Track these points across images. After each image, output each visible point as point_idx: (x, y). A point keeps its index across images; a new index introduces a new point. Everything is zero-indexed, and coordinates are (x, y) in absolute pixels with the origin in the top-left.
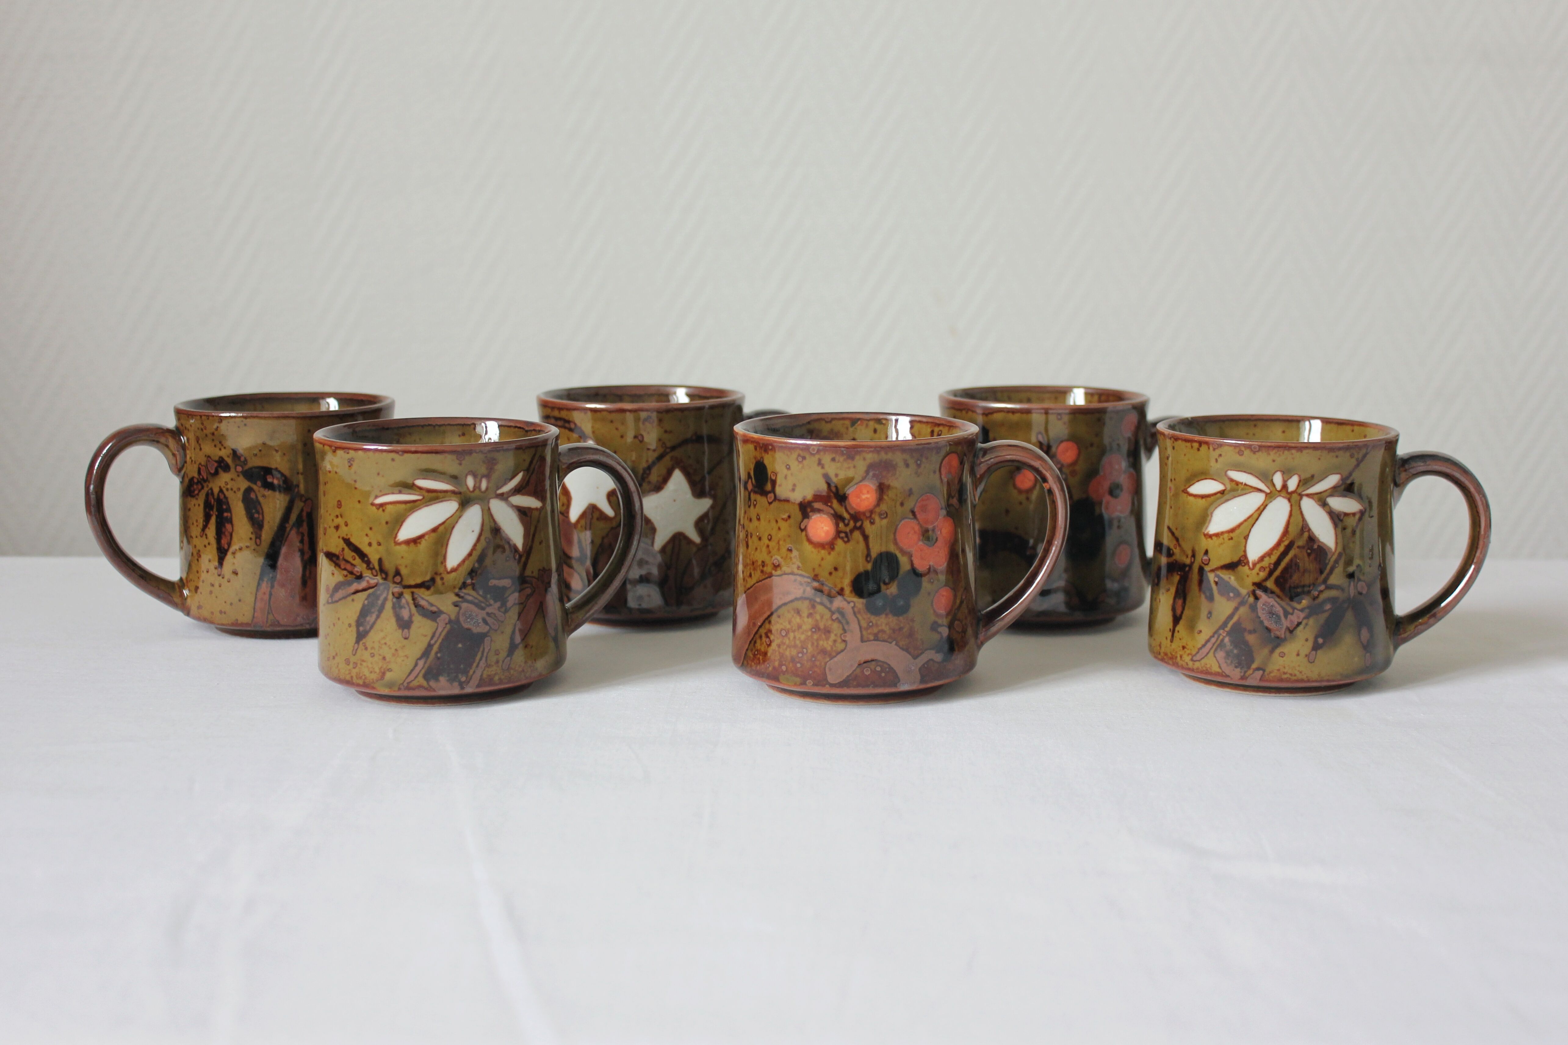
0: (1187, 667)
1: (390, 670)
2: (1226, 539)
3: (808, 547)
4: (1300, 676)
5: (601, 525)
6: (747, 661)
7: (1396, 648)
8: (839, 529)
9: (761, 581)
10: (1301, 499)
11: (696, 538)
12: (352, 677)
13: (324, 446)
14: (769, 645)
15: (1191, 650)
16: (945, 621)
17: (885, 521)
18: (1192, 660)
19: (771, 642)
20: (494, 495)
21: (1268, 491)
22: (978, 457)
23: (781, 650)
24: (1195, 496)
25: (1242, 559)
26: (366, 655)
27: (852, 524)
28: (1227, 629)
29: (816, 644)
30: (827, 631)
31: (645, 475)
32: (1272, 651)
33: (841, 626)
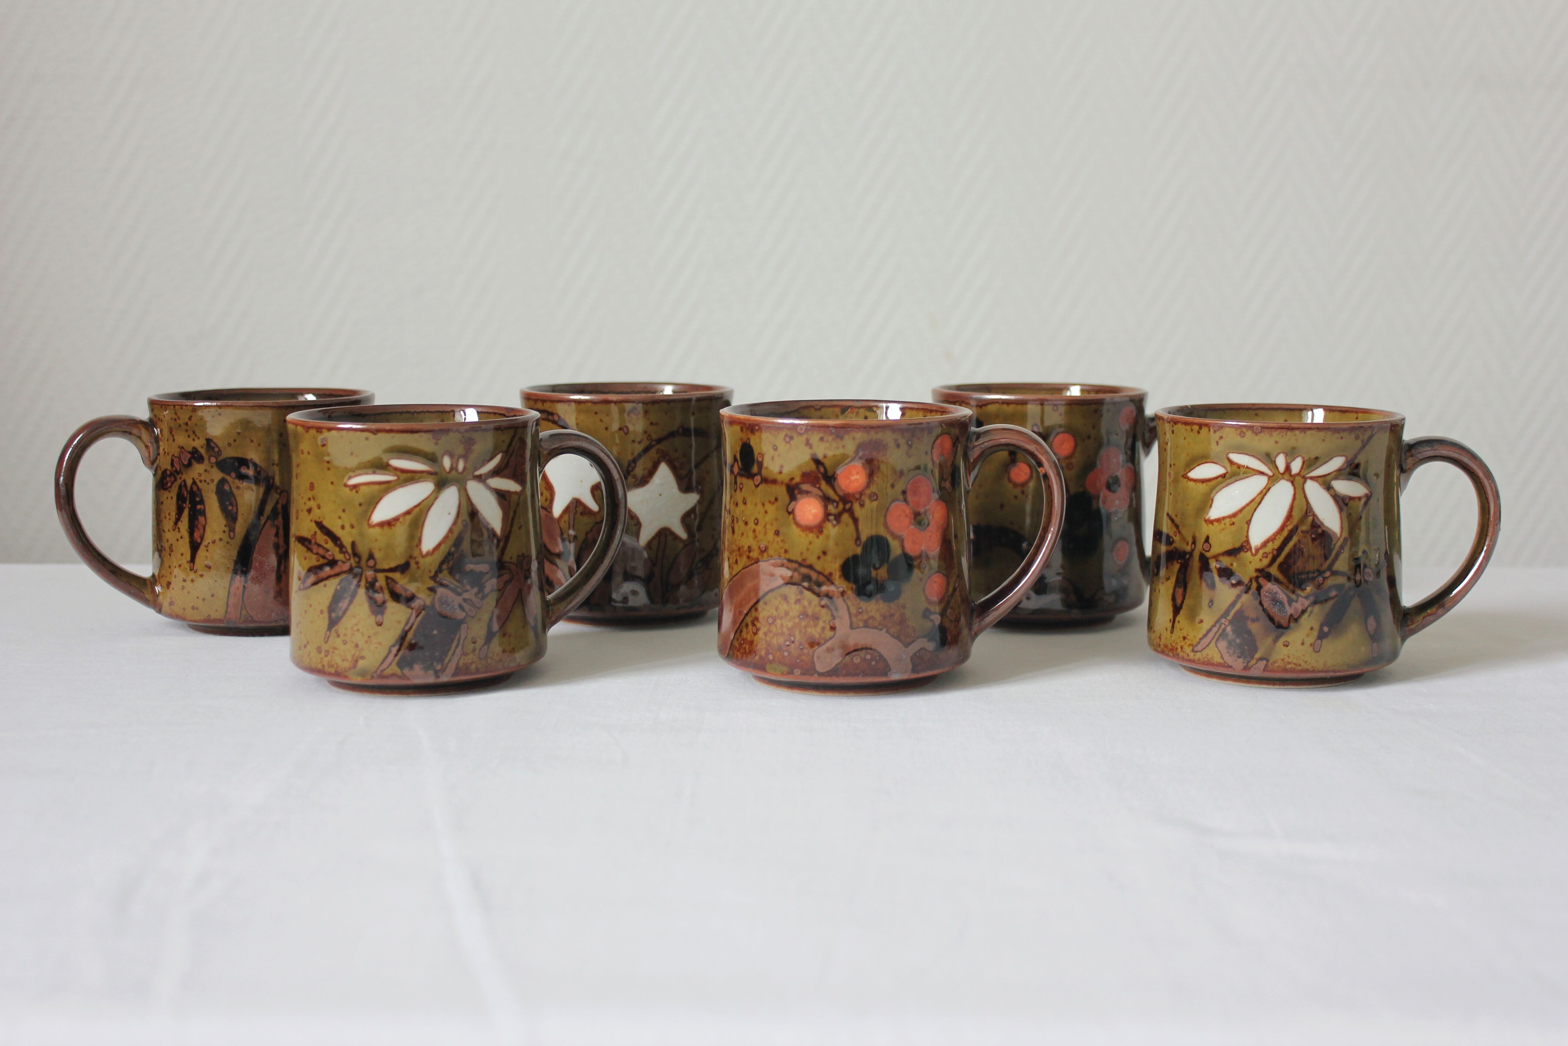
0: (1188, 658)
1: (363, 658)
2: (1228, 525)
3: (795, 530)
4: (1304, 666)
5: (586, 519)
6: (733, 651)
7: (1403, 640)
8: (828, 511)
9: (747, 567)
10: (1305, 482)
11: (682, 534)
12: (323, 666)
13: (296, 426)
14: (755, 634)
15: (1192, 640)
16: (938, 609)
17: (875, 504)
18: (1193, 651)
19: (758, 630)
20: (471, 477)
21: (1270, 474)
22: (971, 441)
23: (768, 639)
24: (1195, 481)
25: (1244, 544)
26: (338, 642)
27: (841, 506)
28: (1229, 618)
29: (803, 631)
30: (816, 618)
31: (630, 469)
32: (1276, 640)
33: (830, 613)
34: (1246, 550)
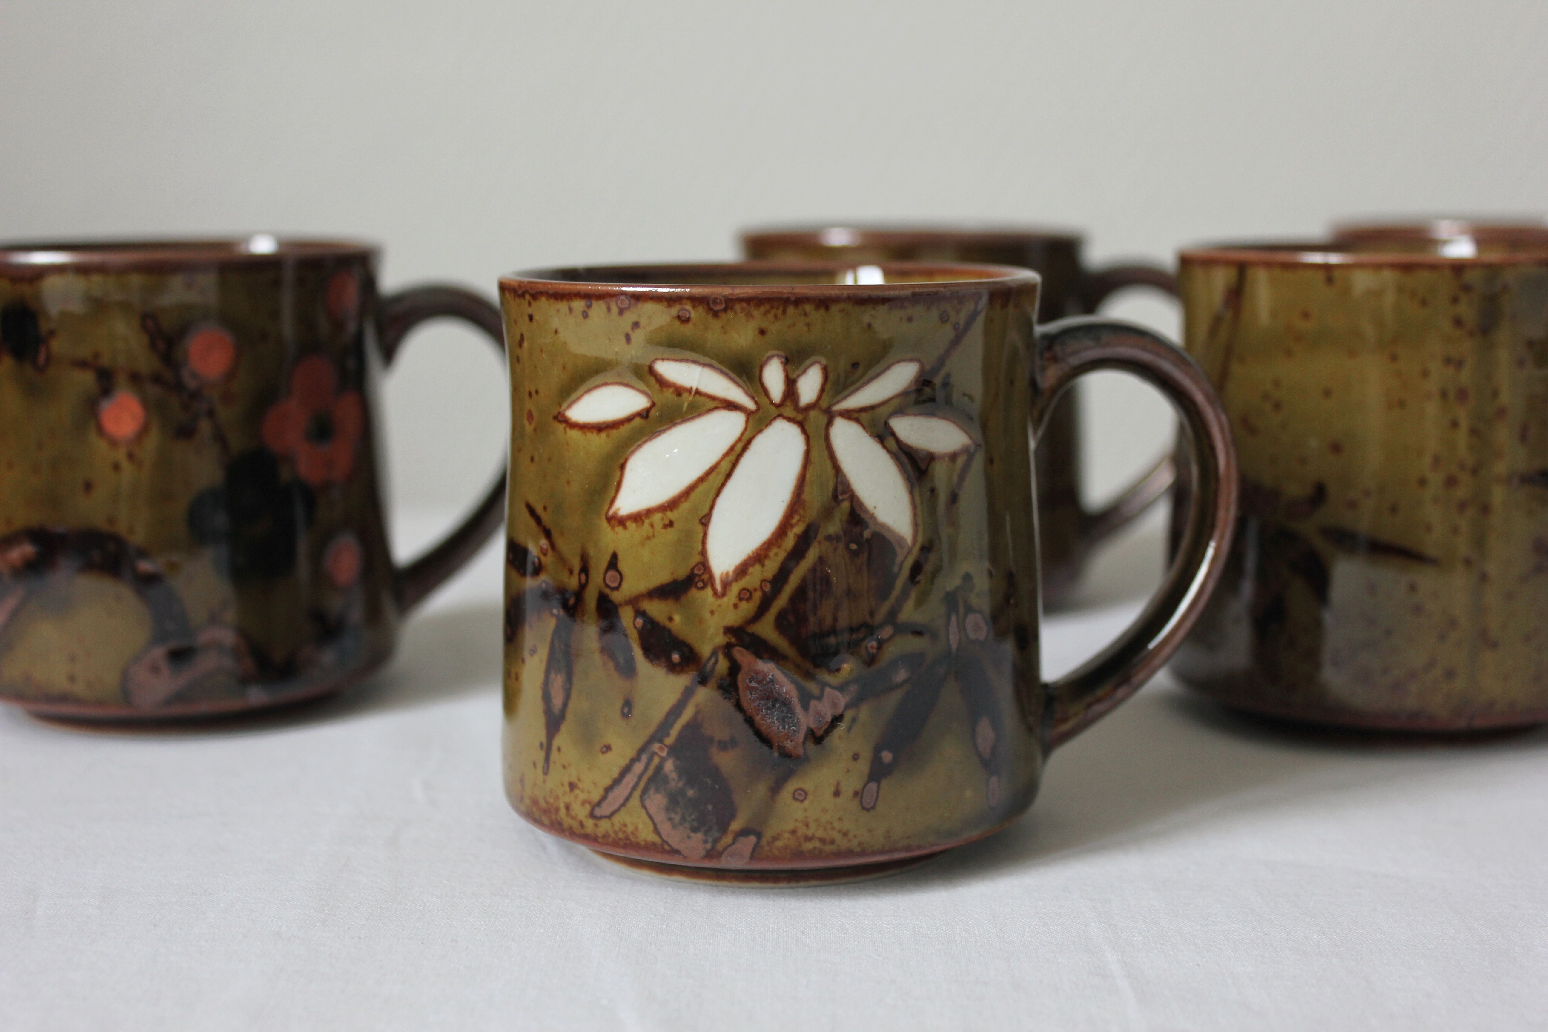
0: (582, 831)
2: (658, 526)
4: (842, 843)
7: (1047, 753)
10: (829, 423)
15: (589, 792)
18: (592, 815)
21: (750, 405)
24: (584, 427)
25: (696, 571)
28: (669, 741)
32: (775, 789)
34: (700, 584)
